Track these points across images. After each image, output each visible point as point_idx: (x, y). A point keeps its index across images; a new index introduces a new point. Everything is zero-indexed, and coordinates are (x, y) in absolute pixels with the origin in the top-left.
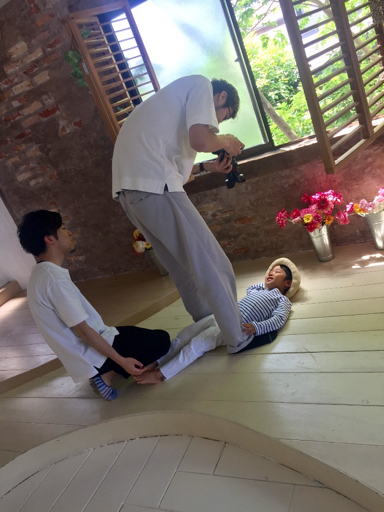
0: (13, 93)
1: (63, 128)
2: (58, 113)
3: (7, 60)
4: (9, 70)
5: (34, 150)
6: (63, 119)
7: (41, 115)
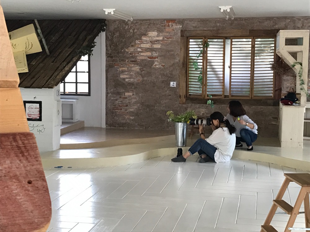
0: (141, 46)
1: (156, 65)
2: (157, 59)
3: (145, 35)
4: (144, 38)
5: (137, 68)
6: (158, 62)
7: (149, 57)
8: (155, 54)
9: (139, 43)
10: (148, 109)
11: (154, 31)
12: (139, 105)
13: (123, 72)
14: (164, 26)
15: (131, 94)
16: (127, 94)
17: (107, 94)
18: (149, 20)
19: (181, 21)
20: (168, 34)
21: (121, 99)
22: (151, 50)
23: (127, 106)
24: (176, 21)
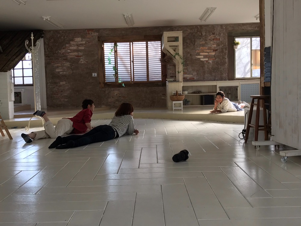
0: (70, 48)
1: (81, 62)
2: (82, 57)
3: (73, 40)
4: (72, 43)
5: (68, 64)
6: (83, 59)
7: (76, 56)
8: (80, 54)
9: (68, 46)
10: (77, 93)
11: (78, 37)
12: (71, 90)
13: (58, 67)
14: (86, 34)
15: (64, 83)
16: (61, 83)
17: (47, 83)
18: (75, 30)
19: (97, 30)
20: (89, 39)
21: (57, 87)
22: (78, 51)
23: (62, 92)
24: (94, 30)
